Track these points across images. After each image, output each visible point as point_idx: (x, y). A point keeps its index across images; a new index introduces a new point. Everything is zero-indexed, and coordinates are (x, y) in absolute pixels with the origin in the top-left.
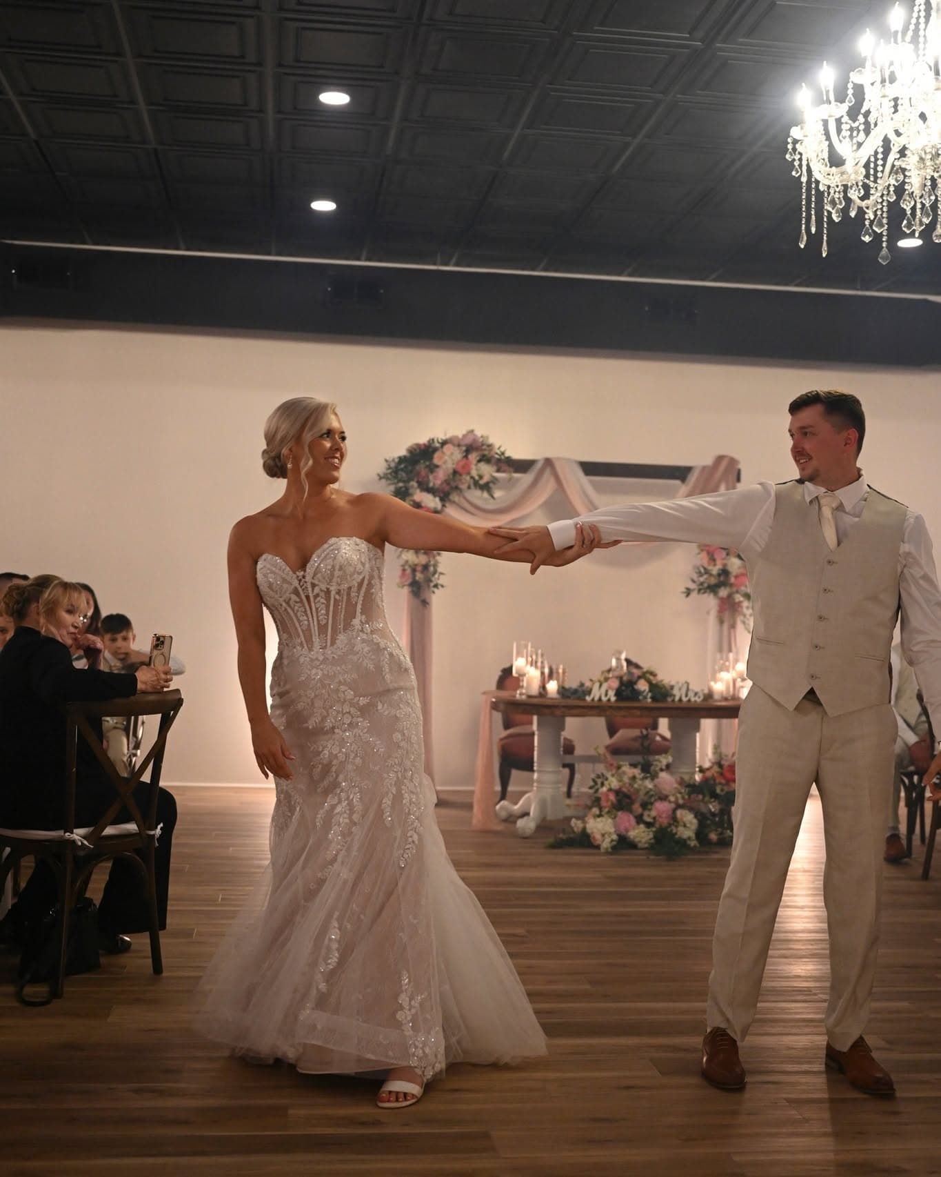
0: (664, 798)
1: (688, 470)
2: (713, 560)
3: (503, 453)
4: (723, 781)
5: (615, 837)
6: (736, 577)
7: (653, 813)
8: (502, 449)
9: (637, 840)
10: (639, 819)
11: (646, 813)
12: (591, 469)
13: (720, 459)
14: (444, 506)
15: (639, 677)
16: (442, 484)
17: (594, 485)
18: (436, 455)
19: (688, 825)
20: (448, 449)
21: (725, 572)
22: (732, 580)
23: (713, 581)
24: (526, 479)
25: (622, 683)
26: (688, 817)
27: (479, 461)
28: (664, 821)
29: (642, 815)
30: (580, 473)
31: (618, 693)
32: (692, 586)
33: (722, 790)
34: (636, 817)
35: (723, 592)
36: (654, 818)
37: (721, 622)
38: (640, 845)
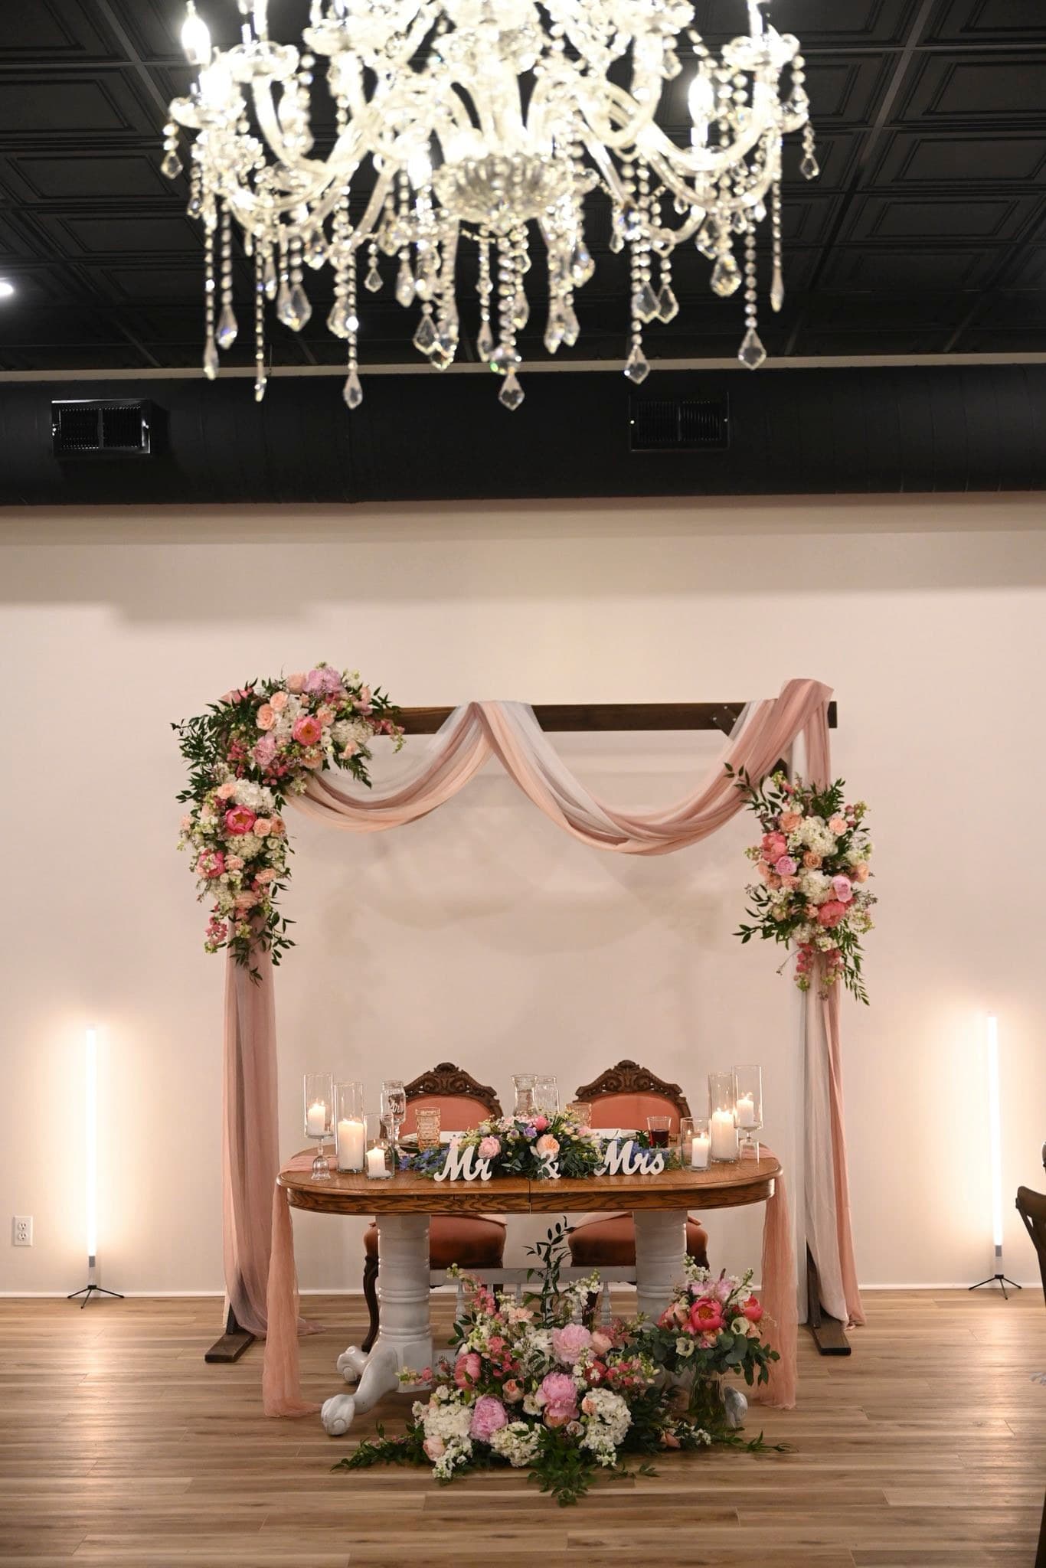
0: (566, 1370)
1: (737, 709)
2: (774, 876)
3: (384, 701)
4: (691, 1330)
5: (467, 1446)
6: (820, 907)
7: (540, 1400)
8: (382, 694)
9: (505, 1453)
10: (515, 1411)
11: (528, 1399)
12: (553, 718)
13: (793, 686)
14: (279, 803)
15: (541, 1133)
16: (271, 765)
17: (559, 750)
18: (262, 711)
19: (609, 1421)
20: (278, 700)
21: (799, 898)
22: (813, 912)
23: (780, 915)
24: (435, 743)
25: (505, 1146)
26: (612, 1406)
27: (337, 719)
28: (556, 1415)
29: (520, 1403)
30: (532, 725)
31: (497, 1166)
32: (752, 923)
33: (687, 1348)
34: (506, 1406)
35: (801, 934)
36: (542, 1409)
37: (805, 988)
38: (515, 1461)
